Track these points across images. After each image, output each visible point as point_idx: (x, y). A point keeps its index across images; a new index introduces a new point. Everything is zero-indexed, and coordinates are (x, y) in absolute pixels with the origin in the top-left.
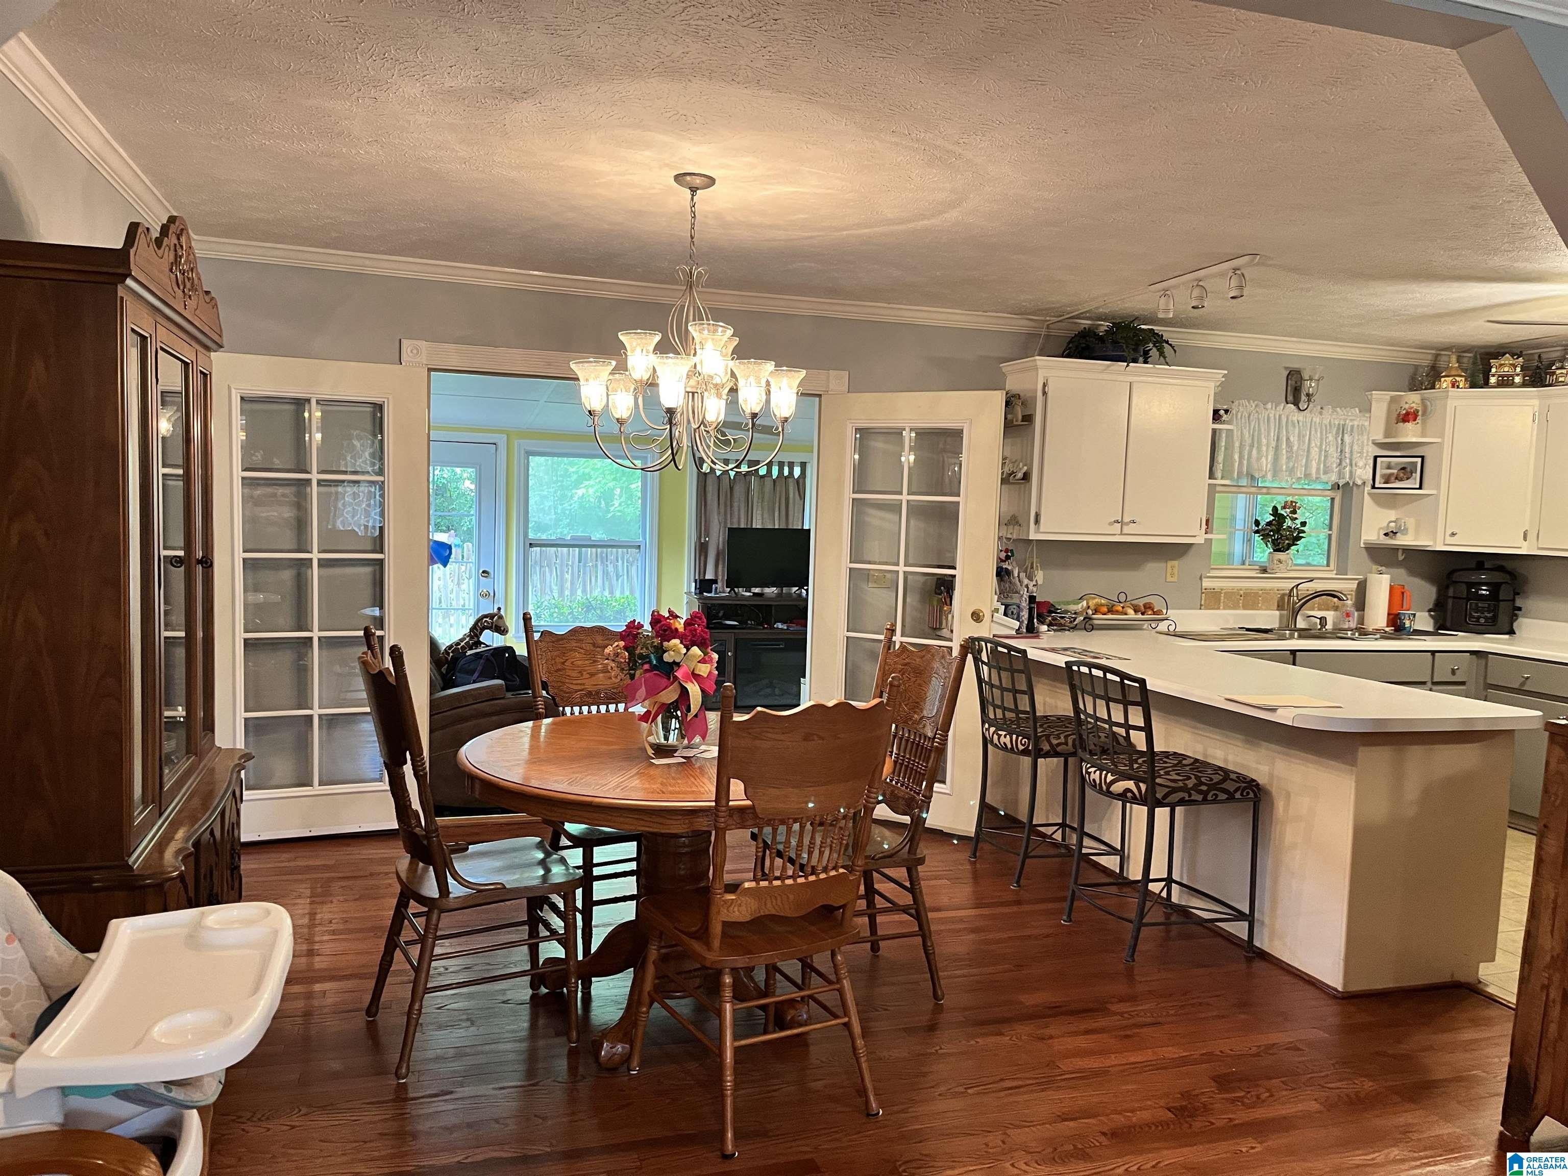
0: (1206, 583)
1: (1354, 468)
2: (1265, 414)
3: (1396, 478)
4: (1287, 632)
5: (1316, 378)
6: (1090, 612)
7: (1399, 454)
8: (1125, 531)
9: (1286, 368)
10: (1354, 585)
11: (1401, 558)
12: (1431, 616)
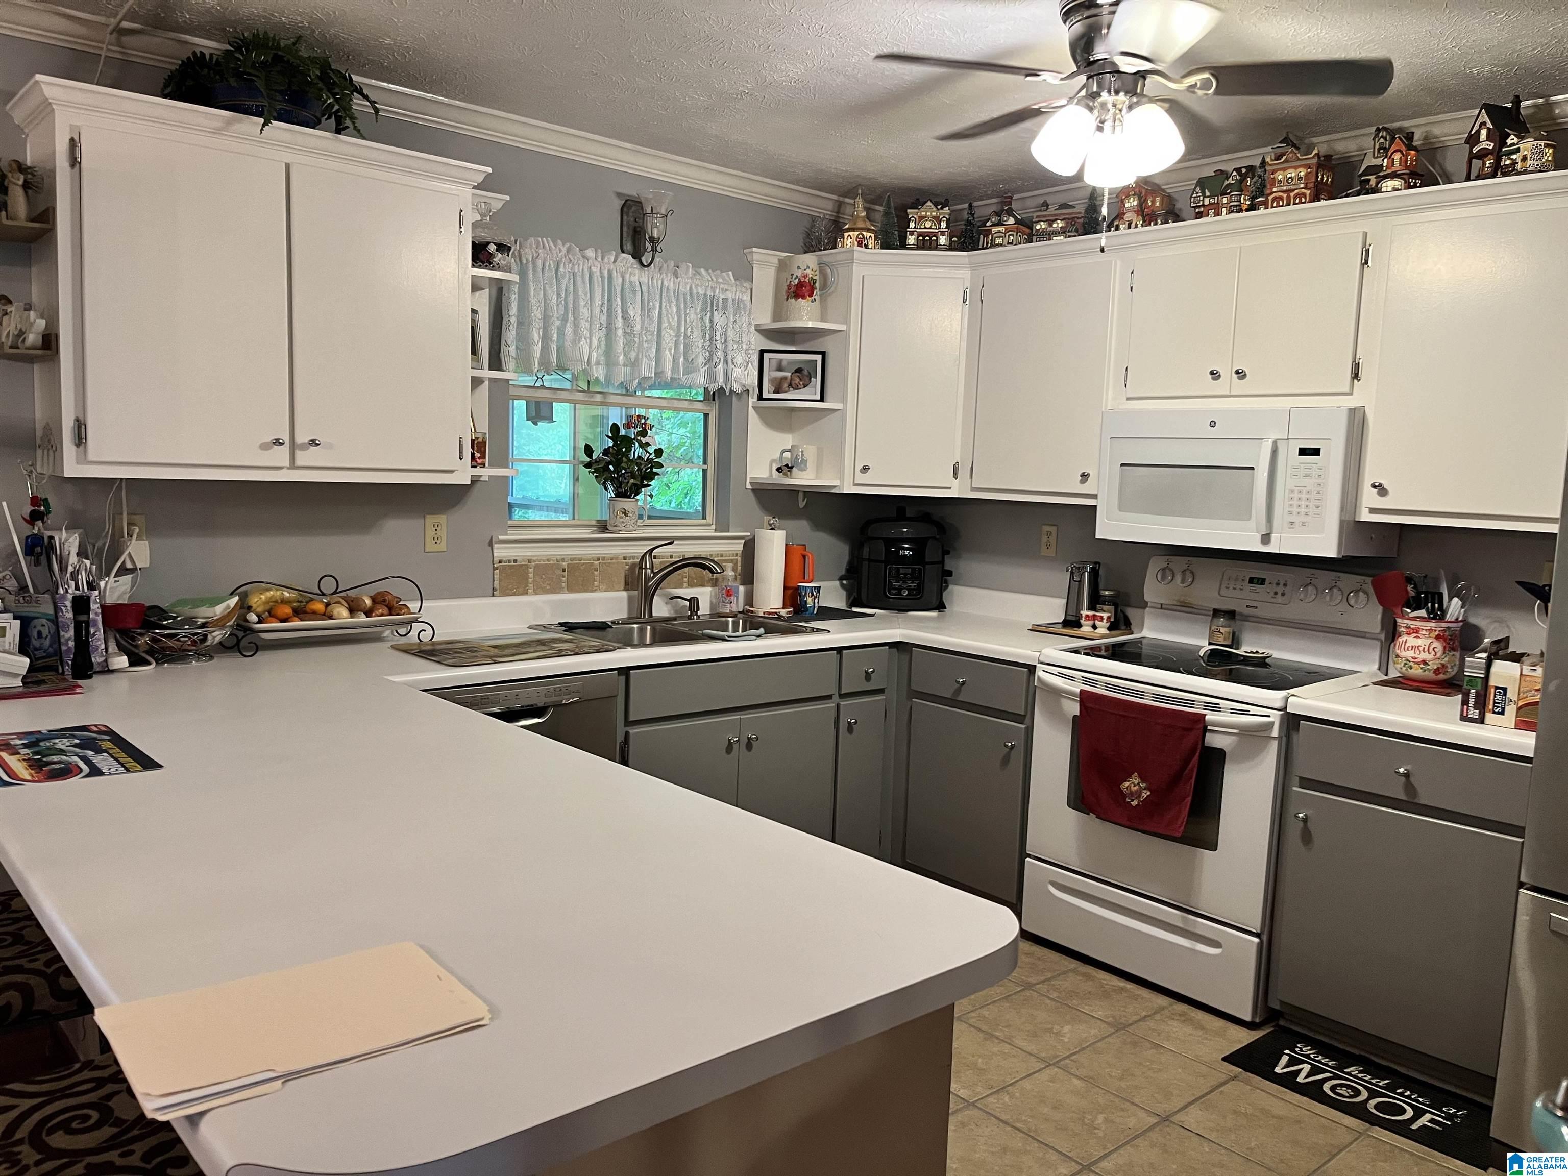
0: (501, 552)
1: (731, 365)
2: (581, 267)
3: (790, 385)
4: (635, 626)
5: (663, 212)
6: (253, 617)
7: (794, 349)
8: (299, 463)
9: (619, 195)
10: (739, 546)
11: (802, 504)
12: (842, 586)
